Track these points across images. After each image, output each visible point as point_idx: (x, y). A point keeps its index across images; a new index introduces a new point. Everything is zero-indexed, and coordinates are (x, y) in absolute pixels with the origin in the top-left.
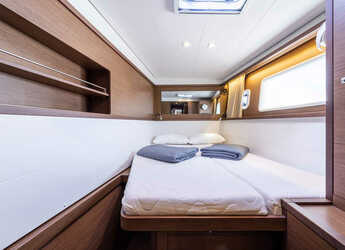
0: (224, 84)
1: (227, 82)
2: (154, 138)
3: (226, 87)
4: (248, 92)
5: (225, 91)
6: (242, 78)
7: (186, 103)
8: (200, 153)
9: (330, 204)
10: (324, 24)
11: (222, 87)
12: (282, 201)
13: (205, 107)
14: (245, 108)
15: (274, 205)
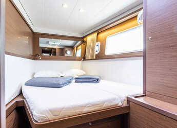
0: (83, 38)
1: (85, 37)
2: (34, 74)
3: (85, 39)
4: (99, 43)
5: (84, 42)
6: (95, 35)
7: (55, 49)
8: (74, 80)
9: (145, 96)
10: (142, 10)
11: (82, 40)
12: (127, 98)
13: (69, 53)
14: (97, 53)
15: (125, 100)
